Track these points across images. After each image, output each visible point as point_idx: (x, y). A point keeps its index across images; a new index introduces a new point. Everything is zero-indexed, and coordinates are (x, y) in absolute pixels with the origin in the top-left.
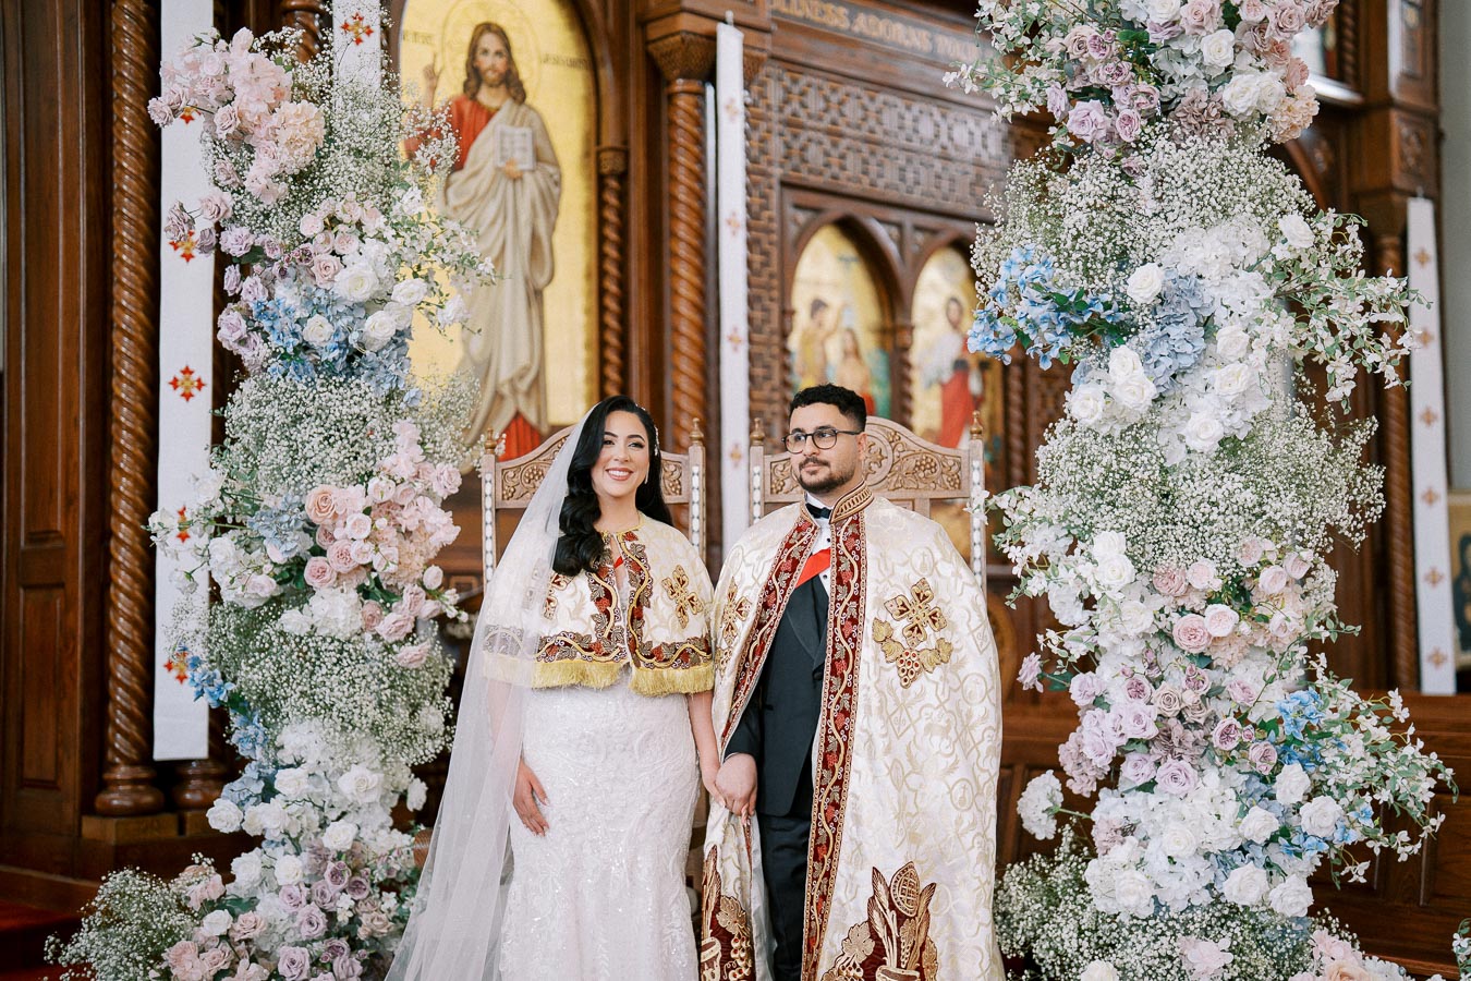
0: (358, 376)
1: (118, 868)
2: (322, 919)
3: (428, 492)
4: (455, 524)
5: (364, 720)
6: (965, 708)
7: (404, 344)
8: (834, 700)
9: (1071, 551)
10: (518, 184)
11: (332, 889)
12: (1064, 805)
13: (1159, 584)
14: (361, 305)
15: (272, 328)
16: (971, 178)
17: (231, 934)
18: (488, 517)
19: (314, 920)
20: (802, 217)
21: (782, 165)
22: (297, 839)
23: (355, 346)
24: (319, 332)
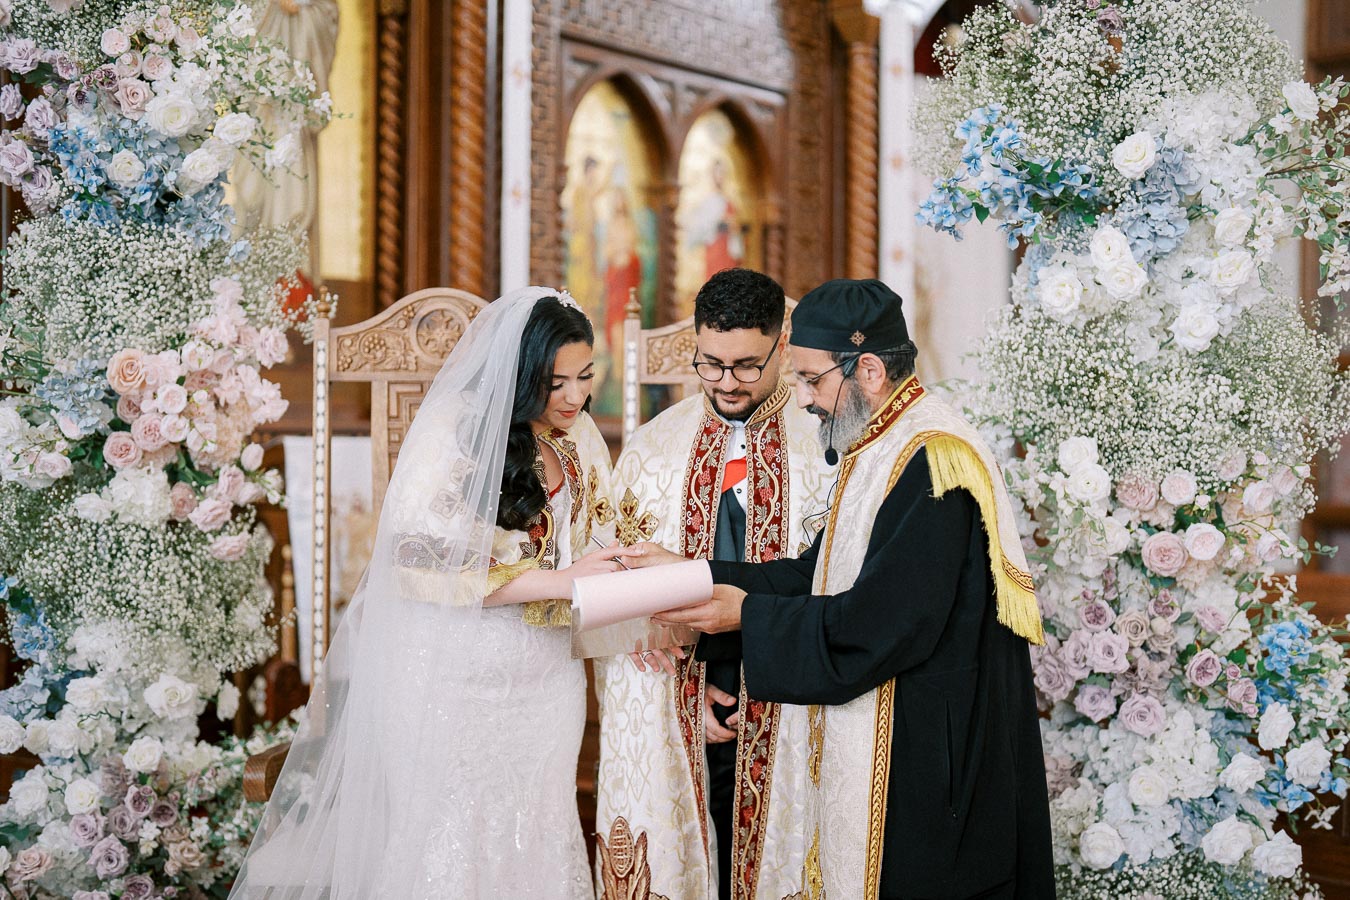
0: (173, 224)
2: (122, 853)
3: (249, 360)
4: (283, 398)
5: (174, 621)
7: (220, 189)
10: (295, 19)
11: (132, 816)
13: (1124, 497)
14: (174, 141)
15: (71, 163)
16: (739, 40)
17: (9, 875)
18: (320, 390)
19: (114, 856)
20: (580, 70)
21: (562, 14)
22: (88, 755)
23: (172, 189)
24: (126, 169)
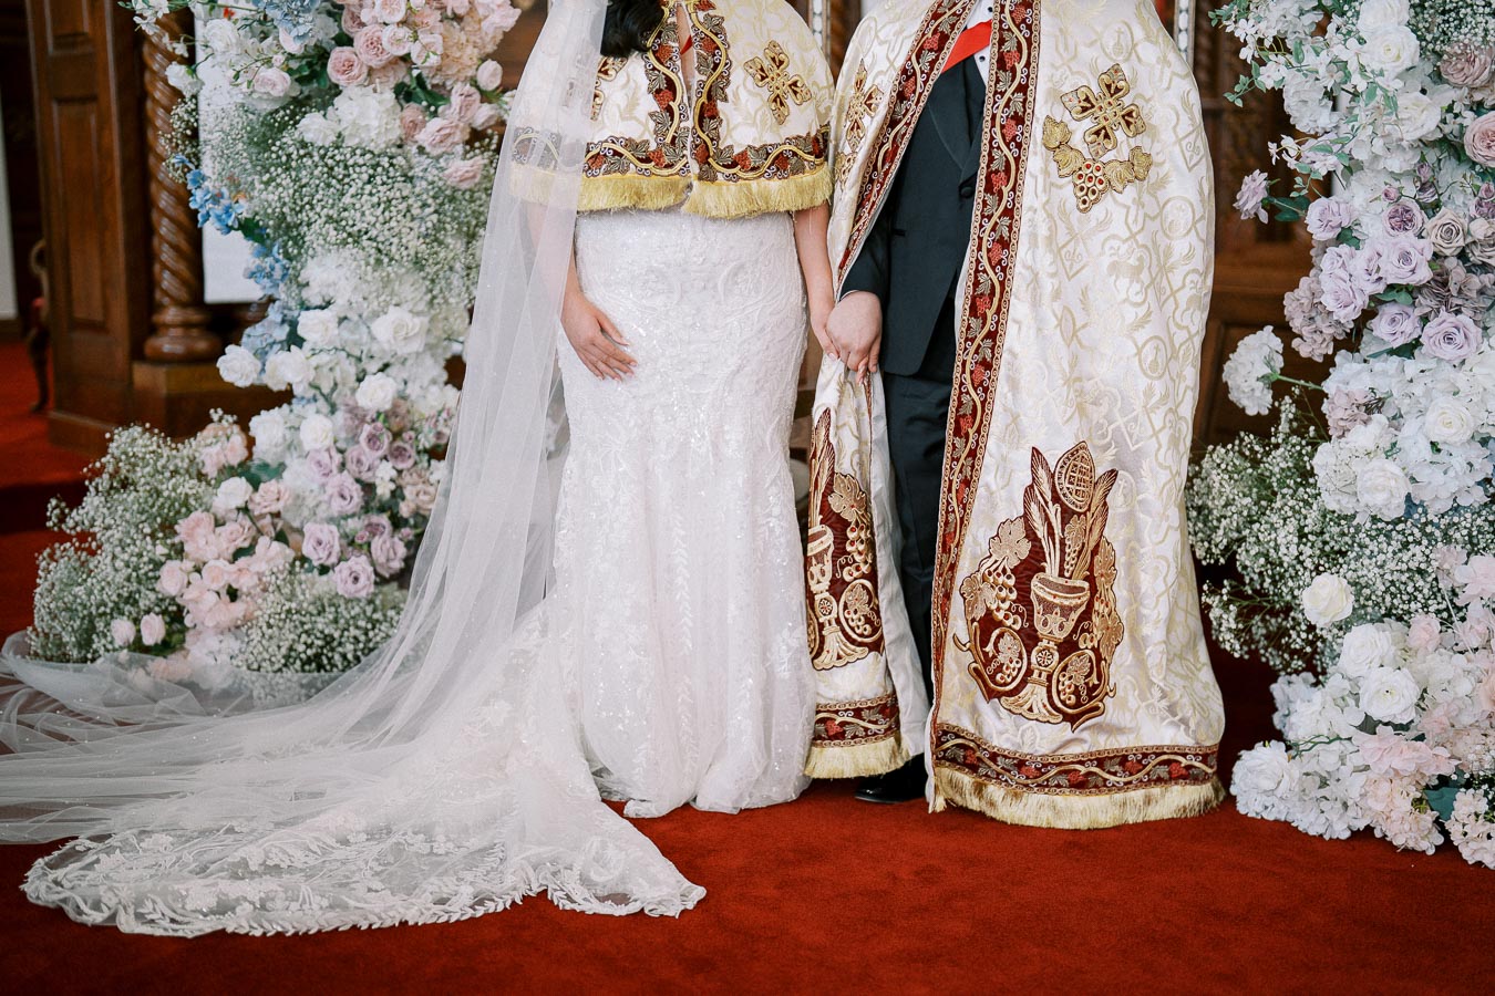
1: (126, 424)
2: (356, 491)
5: (404, 252)
6: (1162, 241)
8: (988, 226)
9: (1321, 29)
11: (370, 456)
12: (1283, 372)
13: (1448, 70)
17: (250, 506)
19: (347, 493)
22: (330, 394)
